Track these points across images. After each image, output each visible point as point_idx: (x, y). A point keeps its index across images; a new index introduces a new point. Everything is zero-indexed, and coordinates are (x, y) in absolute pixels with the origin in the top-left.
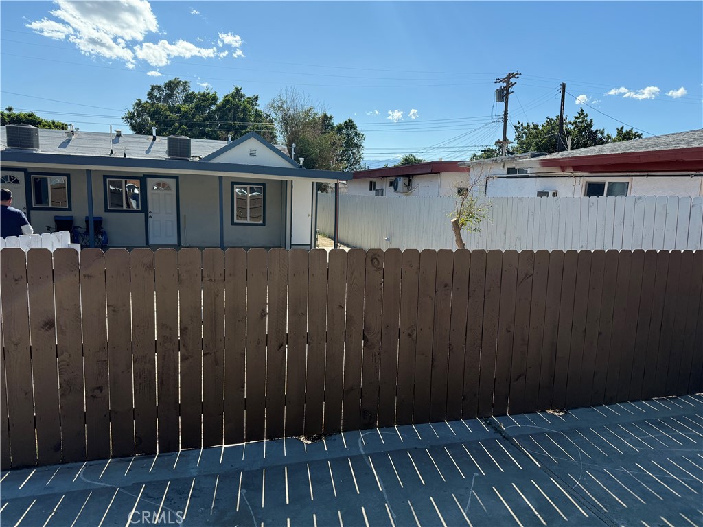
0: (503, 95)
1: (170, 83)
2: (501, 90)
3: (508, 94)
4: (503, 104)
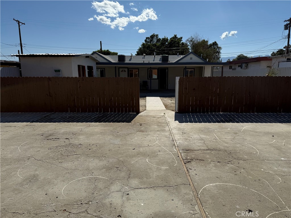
0: (288, 27)
1: (152, 35)
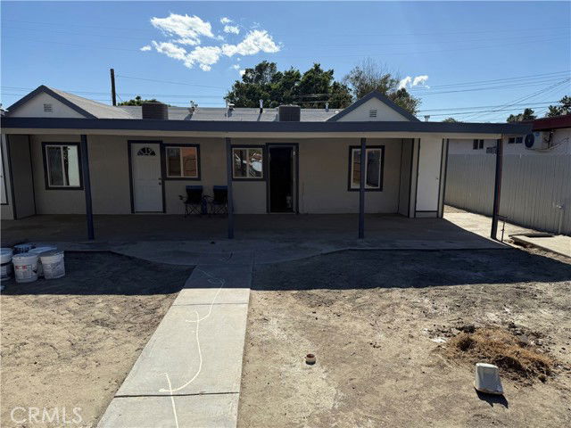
1: (260, 65)
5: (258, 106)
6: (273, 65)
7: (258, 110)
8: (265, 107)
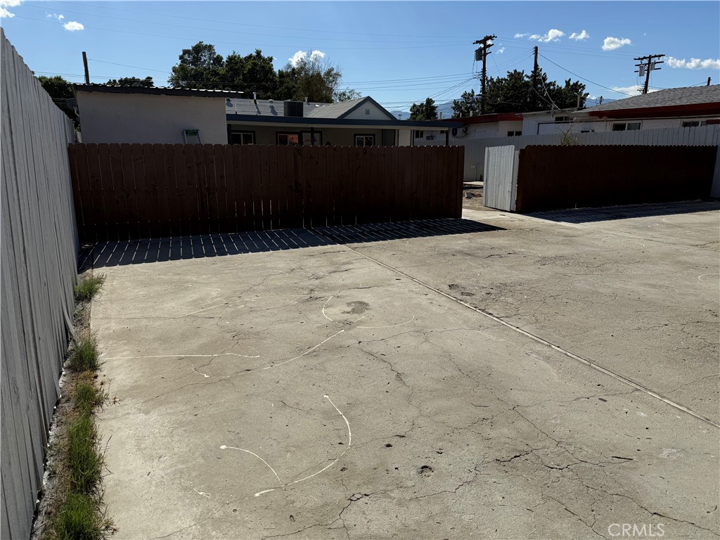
0: (481, 55)
2: (480, 50)
3: (485, 54)
4: (481, 62)
5: (252, 97)
6: (210, 46)
7: (252, 101)
8: (258, 98)
